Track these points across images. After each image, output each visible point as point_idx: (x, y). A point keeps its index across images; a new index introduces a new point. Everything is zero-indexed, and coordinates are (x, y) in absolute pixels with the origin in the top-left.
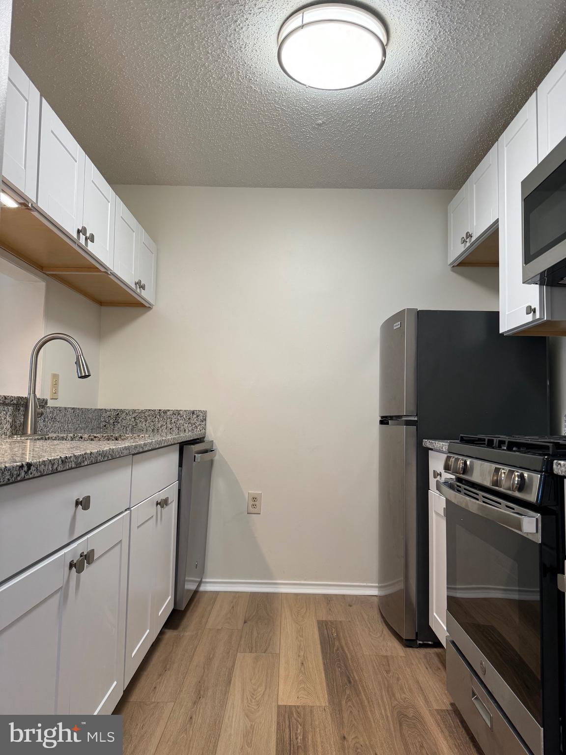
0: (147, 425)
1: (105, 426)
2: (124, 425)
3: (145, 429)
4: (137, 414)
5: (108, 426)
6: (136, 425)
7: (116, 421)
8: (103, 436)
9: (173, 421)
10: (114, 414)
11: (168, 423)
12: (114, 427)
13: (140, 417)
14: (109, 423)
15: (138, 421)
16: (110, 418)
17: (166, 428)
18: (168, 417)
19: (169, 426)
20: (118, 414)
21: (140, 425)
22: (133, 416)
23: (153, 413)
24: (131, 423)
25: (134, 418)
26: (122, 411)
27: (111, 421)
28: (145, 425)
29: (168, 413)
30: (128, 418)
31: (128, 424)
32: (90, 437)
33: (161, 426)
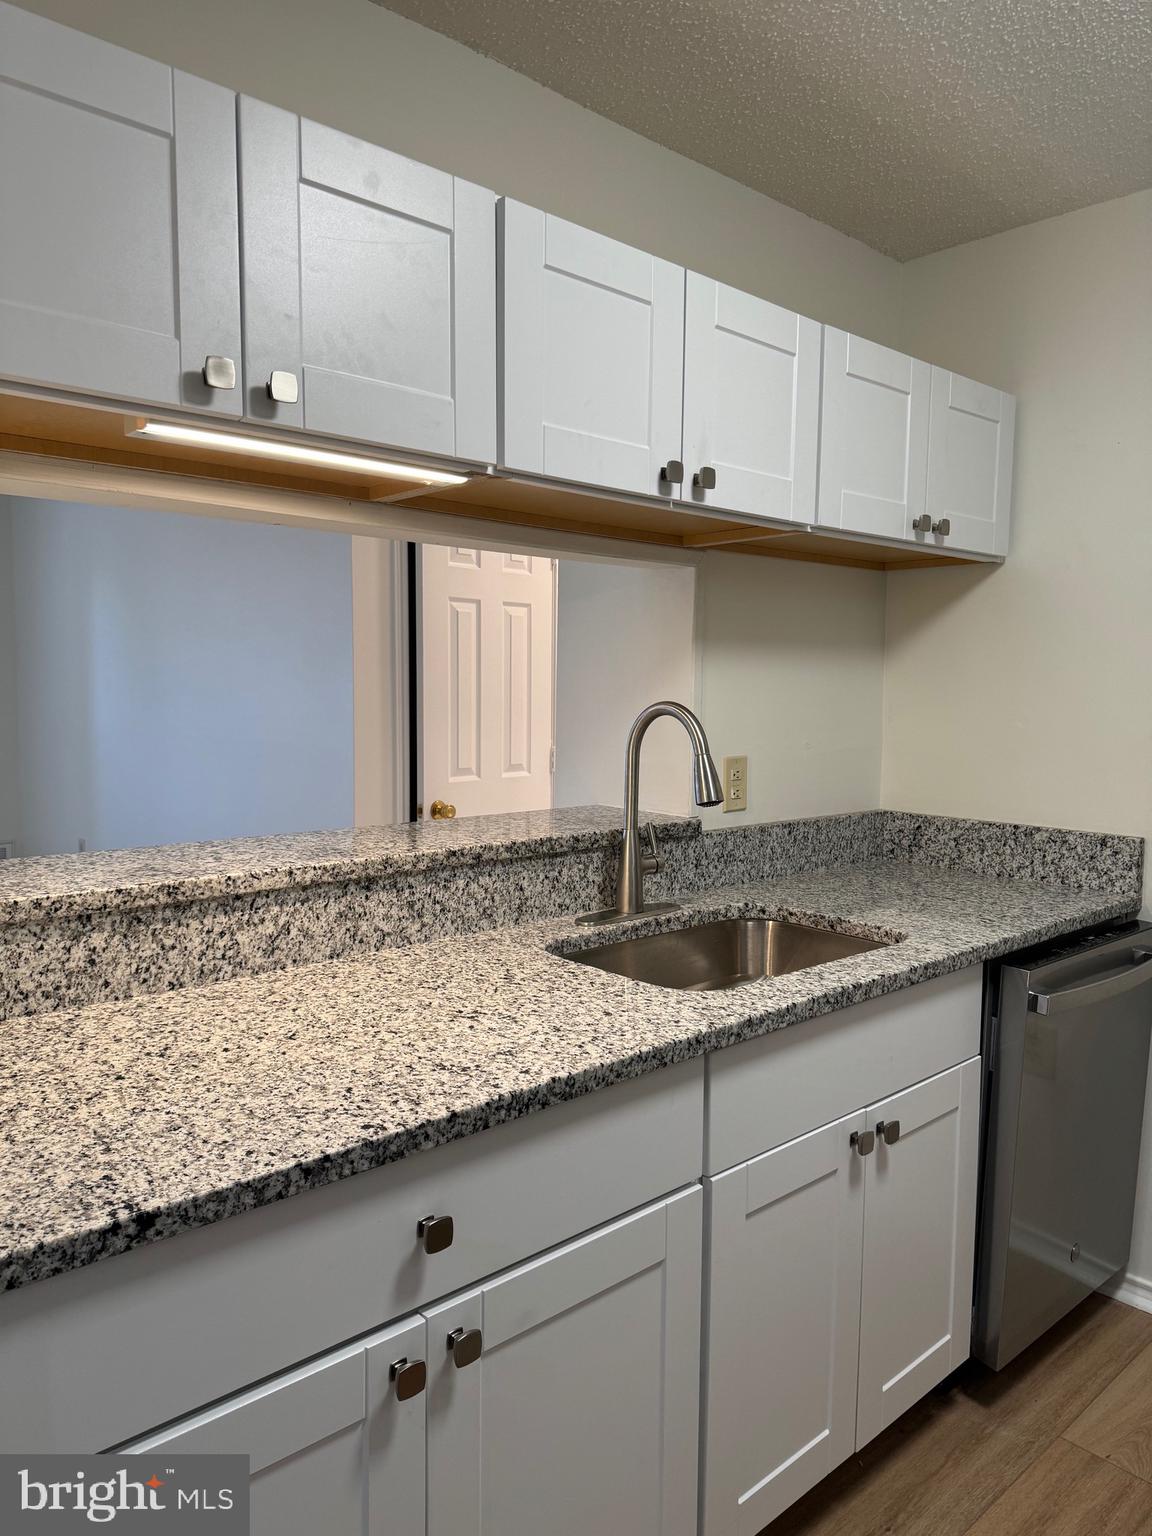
0: (985, 860)
1: (892, 851)
2: (932, 853)
3: (980, 871)
4: (961, 832)
5: (898, 851)
6: (959, 857)
7: (915, 844)
8: (805, 914)
9: (1049, 859)
10: (912, 826)
11: (1036, 862)
12: (911, 857)
13: (967, 840)
14: (899, 844)
15: (964, 849)
16: (902, 834)
17: (1032, 875)
18: (1036, 846)
19: (1039, 869)
20: (919, 827)
21: (967, 858)
22: (953, 836)
23: (999, 832)
24: (948, 851)
25: (955, 840)
26: (928, 821)
27: (904, 842)
28: (981, 860)
29: (1037, 837)
30: (940, 838)
31: (942, 852)
32: (781, 913)
33: (1019, 869)
